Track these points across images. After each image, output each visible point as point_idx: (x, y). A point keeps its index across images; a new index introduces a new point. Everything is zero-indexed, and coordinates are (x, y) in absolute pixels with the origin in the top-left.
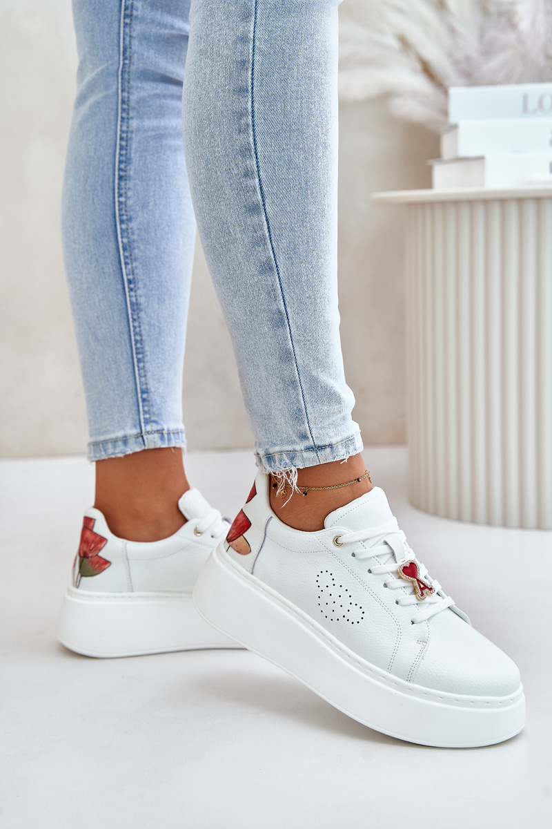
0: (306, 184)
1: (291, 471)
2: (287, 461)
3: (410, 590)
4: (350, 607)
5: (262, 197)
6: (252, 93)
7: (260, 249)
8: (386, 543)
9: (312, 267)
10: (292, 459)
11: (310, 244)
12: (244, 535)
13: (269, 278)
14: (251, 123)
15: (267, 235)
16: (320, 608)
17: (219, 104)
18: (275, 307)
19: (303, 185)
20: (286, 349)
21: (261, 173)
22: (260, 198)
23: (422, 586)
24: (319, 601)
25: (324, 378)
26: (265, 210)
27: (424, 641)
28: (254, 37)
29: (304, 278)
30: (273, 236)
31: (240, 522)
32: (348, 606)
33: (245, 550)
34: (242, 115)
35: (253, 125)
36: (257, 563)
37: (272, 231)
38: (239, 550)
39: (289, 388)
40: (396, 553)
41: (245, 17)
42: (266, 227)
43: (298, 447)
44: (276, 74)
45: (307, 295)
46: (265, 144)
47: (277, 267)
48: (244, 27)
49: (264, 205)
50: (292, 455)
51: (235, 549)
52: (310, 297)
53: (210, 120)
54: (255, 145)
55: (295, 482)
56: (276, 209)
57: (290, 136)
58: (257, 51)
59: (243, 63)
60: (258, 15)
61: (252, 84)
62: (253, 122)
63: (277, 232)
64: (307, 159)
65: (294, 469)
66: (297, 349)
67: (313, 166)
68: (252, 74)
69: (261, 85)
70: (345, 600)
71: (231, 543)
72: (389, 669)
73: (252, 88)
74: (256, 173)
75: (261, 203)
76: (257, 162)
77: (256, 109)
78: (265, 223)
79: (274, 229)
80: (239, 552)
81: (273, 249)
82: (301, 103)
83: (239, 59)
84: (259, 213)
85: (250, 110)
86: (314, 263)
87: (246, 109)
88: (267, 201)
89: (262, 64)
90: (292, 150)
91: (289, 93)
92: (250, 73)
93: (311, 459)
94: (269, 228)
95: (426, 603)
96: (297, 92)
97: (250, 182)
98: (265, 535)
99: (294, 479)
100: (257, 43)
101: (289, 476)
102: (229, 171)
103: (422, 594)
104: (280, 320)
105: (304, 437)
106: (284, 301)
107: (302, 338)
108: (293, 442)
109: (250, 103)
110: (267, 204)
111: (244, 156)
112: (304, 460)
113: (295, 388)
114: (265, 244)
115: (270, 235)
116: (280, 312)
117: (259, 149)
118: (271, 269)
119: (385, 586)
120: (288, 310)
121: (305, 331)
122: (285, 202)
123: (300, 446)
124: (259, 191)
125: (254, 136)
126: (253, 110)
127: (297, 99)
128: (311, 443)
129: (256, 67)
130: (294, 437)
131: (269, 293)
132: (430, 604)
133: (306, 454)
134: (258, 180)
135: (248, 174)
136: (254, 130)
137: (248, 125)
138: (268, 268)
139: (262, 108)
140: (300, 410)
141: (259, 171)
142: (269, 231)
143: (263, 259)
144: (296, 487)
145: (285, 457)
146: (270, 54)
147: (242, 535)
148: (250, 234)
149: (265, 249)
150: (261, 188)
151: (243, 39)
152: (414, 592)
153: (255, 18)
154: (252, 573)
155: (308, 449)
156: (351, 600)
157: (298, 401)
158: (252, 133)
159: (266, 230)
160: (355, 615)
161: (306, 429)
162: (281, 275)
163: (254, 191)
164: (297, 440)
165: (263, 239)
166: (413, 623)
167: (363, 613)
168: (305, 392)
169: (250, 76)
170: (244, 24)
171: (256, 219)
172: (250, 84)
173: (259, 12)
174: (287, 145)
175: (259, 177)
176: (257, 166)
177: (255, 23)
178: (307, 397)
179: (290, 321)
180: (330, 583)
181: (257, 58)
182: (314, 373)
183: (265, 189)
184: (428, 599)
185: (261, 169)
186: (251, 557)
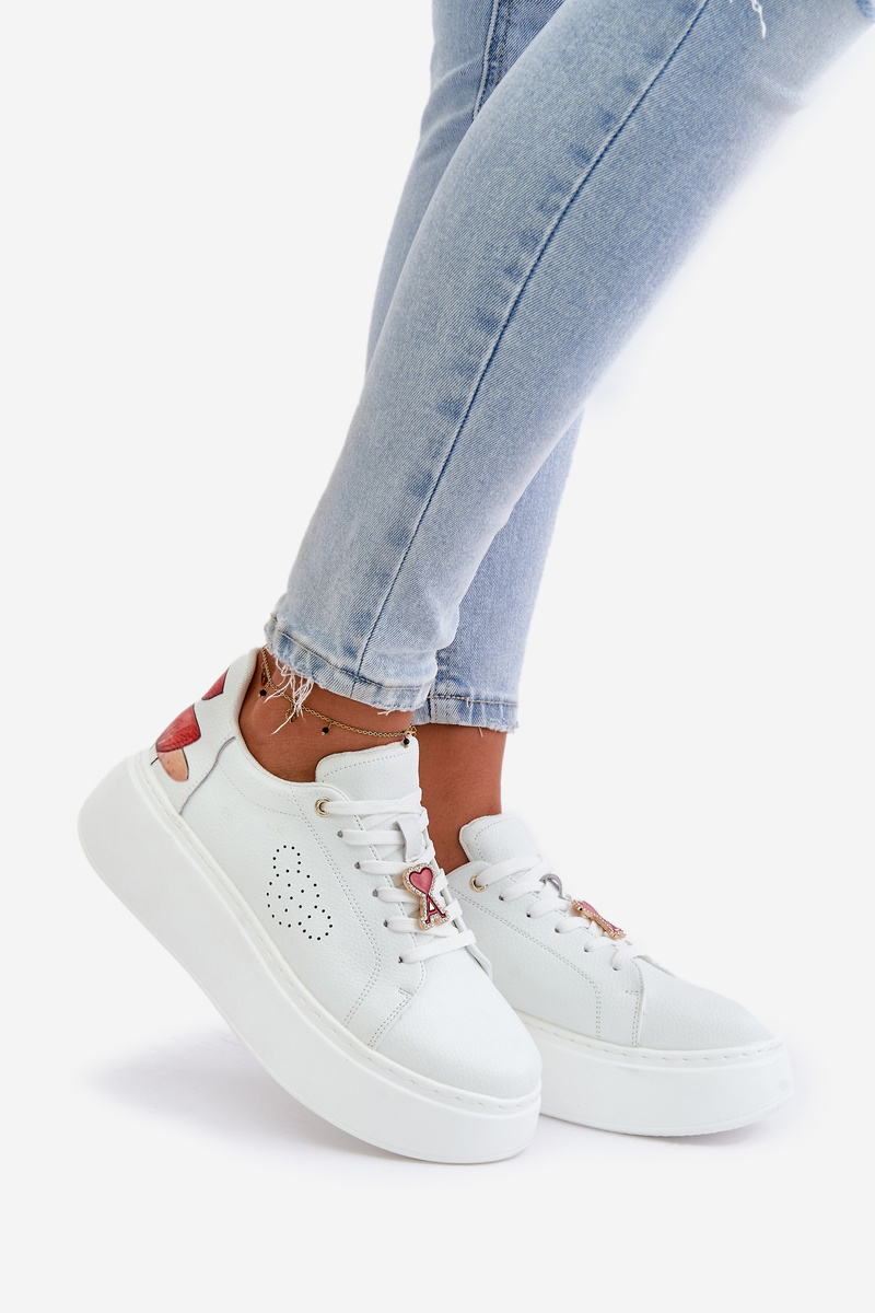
0: (581, 336)
1: (305, 681)
2: (308, 666)
3: (411, 909)
4: (313, 912)
5: (510, 315)
6: (593, 168)
7: (460, 379)
8: (397, 827)
9: (514, 447)
10: (316, 667)
11: (532, 416)
12: (185, 749)
13: (445, 424)
14: (563, 207)
15: (483, 368)
16: (268, 900)
17: (540, 148)
18: (427, 465)
19: (576, 336)
20: (405, 529)
21: (531, 284)
22: (506, 314)
23: (432, 908)
24: (269, 889)
25: (431, 595)
26: (502, 334)
27: (408, 992)
28: (647, 91)
29: (492, 455)
30: (488, 375)
31: (185, 725)
32: (310, 910)
33: (179, 773)
34: (559, 187)
35: (564, 213)
36: (193, 799)
37: (492, 367)
38: (170, 770)
39: (376, 578)
40: (408, 846)
41: (654, 55)
42: (488, 356)
43: (333, 659)
44: (642, 166)
45: (481, 478)
46: (562, 248)
47: (466, 417)
48: (642, 68)
49: (505, 326)
50: (318, 663)
51: (164, 767)
52: (483, 483)
53: (512, 158)
54: (549, 240)
55: (302, 700)
56: (518, 344)
57: (604, 261)
58: (637, 114)
59: (609, 118)
60: (672, 64)
61: (602, 156)
62: (567, 208)
63: (498, 374)
64: (605, 305)
65: (310, 680)
66: (419, 537)
67: (608, 319)
68: (611, 142)
69: (612, 167)
70: (308, 900)
71: (161, 754)
72: (346, 1022)
73: (598, 162)
74: (523, 279)
75: (503, 323)
76: (535, 265)
77: (582, 194)
78: (490, 351)
79: (497, 367)
80: (169, 773)
81: (477, 390)
82: (651, 226)
83: (607, 108)
84: (490, 333)
85: (574, 190)
86: (520, 442)
87: (571, 184)
88: (513, 324)
89: (633, 139)
90: (593, 281)
91: (643, 203)
92: (609, 138)
93: (341, 686)
94: (490, 360)
95: (429, 935)
96: (655, 208)
97: (507, 284)
98: (217, 761)
99: (302, 695)
100: (645, 104)
101: (297, 686)
102: (490, 247)
103: (428, 921)
104: (422, 486)
105: (351, 652)
106: (445, 466)
107: (436, 527)
108: (332, 648)
109: (580, 180)
110: (509, 329)
111: (523, 244)
112: (331, 680)
113: (383, 584)
114: (471, 377)
115: (485, 371)
116: (430, 476)
117: (550, 250)
118: (456, 414)
119: (376, 893)
120: (443, 481)
121: (446, 521)
122: (535, 342)
123: (338, 660)
124: (511, 304)
125: (556, 227)
126: (577, 192)
127: (649, 217)
128: (354, 666)
129: (622, 136)
130: (337, 643)
131: (431, 441)
132: (436, 937)
133: (338, 675)
134: (519, 290)
135: (512, 271)
136: (560, 220)
137: (558, 207)
138: (454, 410)
139: (593, 198)
140: (369, 615)
141: (529, 277)
142: (488, 365)
143: (455, 395)
144: (300, 706)
145: (308, 657)
146: (653, 131)
147: (181, 747)
148: (460, 350)
149: (467, 384)
150: (517, 302)
151: (630, 85)
152: (417, 913)
153: (666, 66)
154: (181, 813)
155: (346, 671)
156: (317, 902)
157: (376, 603)
158: (555, 221)
159: (485, 362)
160: (317, 925)
161: (360, 646)
162: (465, 431)
163: (505, 300)
164: (339, 649)
165: (473, 369)
166: (401, 961)
167: (331, 926)
168: (392, 597)
169: (605, 143)
170: (645, 65)
171: (481, 336)
172: (598, 154)
173: (676, 60)
174: (591, 270)
175: (524, 286)
176: (532, 271)
177: (662, 72)
178: (391, 605)
179: (435, 496)
180: (294, 868)
181: (632, 124)
182: (421, 582)
183: (521, 306)
184: (434, 930)
185: (535, 277)
186: (185, 788)
